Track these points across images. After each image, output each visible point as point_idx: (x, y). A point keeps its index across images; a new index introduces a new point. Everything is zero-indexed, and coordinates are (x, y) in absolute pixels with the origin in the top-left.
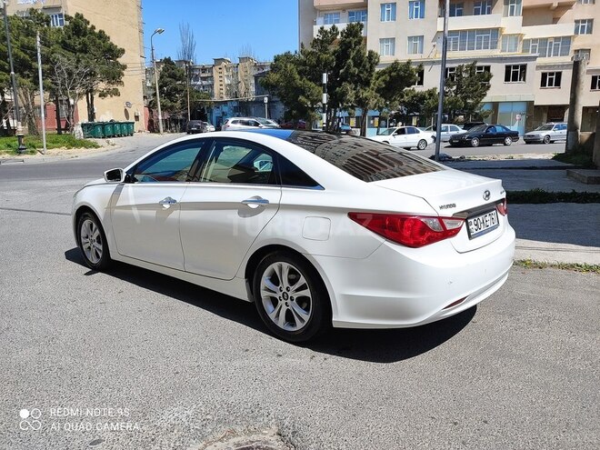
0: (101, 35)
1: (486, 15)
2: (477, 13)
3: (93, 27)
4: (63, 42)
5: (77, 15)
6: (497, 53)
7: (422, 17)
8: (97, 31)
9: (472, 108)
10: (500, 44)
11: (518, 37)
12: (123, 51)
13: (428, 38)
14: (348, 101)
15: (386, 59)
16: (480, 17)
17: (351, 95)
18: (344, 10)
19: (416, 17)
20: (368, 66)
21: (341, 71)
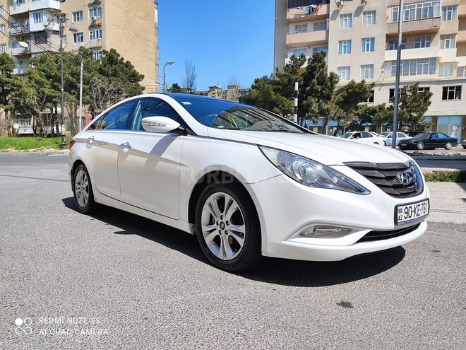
0: (128, 65)
1: (425, 48)
2: (417, 46)
3: (122, 59)
4: (100, 69)
5: (112, 50)
6: (435, 77)
7: (372, 50)
8: (125, 61)
9: (416, 120)
10: (437, 70)
11: (453, 64)
12: (143, 77)
13: (378, 66)
14: (313, 112)
15: (343, 82)
16: (421, 49)
17: (315, 107)
18: (309, 47)
19: (368, 50)
20: (329, 84)
21: (308, 88)
